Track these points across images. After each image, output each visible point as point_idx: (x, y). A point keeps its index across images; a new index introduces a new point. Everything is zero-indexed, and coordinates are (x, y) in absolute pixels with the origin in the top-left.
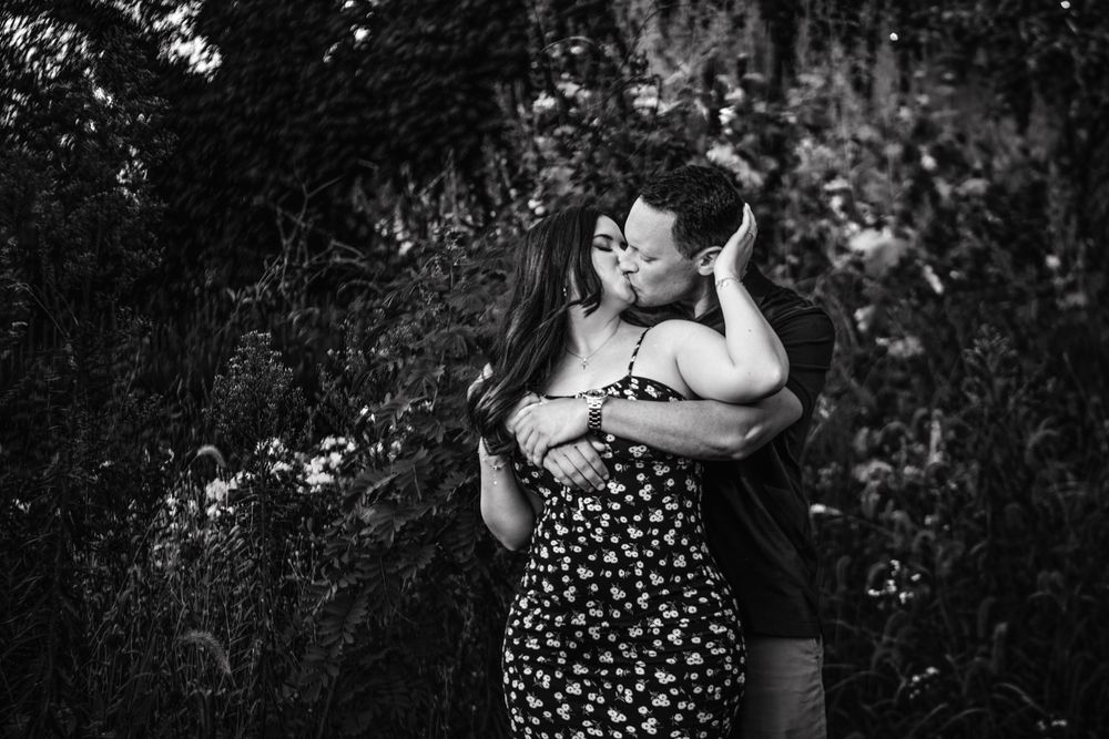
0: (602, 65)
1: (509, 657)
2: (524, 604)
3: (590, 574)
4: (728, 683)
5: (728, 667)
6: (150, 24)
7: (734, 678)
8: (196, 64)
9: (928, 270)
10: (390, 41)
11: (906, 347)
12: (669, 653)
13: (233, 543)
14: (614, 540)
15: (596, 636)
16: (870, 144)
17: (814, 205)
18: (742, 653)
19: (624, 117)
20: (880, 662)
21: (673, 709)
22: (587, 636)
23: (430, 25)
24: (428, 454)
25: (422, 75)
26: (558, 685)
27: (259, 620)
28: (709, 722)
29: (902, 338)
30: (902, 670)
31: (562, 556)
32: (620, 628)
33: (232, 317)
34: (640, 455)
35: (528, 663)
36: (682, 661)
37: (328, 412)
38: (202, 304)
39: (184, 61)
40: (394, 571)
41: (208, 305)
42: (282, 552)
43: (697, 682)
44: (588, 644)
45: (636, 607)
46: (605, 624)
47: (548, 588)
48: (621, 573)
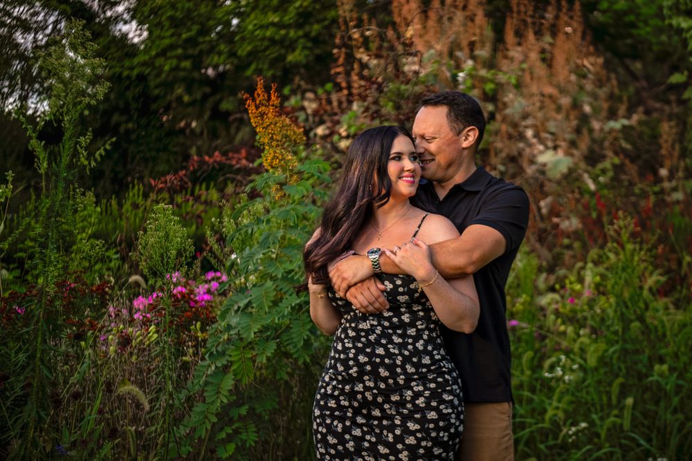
0: (385, 45)
1: (317, 412)
2: (327, 379)
3: (366, 359)
4: (452, 430)
5: (453, 421)
6: (104, 12)
7: (456, 428)
8: (132, 39)
9: (586, 176)
10: (251, 26)
11: (571, 224)
12: (416, 411)
13: (151, 337)
14: (384, 341)
15: (370, 398)
16: (551, 96)
17: (516, 134)
18: (462, 412)
19: (397, 76)
20: (551, 419)
21: (418, 446)
22: (364, 398)
23: (275, 15)
24: (273, 284)
25: (271, 48)
26: (347, 430)
27: (165, 384)
28: (440, 454)
29: (568, 218)
30: (565, 423)
31: (350, 349)
32: (386, 394)
33: (151, 196)
34: (404, 300)
35: (329, 416)
36: (424, 417)
37: (211, 256)
38: (133, 187)
39: (124, 36)
40: (250, 356)
41: (136, 187)
42: (180, 343)
43: (433, 429)
44: (365, 403)
45: (396, 383)
46: (375, 391)
47: (341, 368)
48: (386, 360)
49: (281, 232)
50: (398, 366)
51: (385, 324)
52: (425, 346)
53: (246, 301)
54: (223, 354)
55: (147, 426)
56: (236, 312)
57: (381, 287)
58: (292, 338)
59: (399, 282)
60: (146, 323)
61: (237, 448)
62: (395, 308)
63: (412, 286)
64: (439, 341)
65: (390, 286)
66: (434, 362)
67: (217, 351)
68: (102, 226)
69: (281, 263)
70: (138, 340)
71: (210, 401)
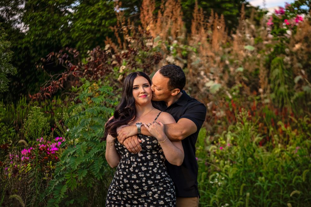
0: (138, 34)
1: (108, 202)
2: (112, 188)
3: (127, 181)
5: (171, 205)
6: (9, 18)
8: (22, 30)
9: (227, 92)
10: (78, 25)
11: (221, 114)
12: (154, 201)
13: (28, 169)
14: (137, 171)
15: (131, 197)
16: (211, 57)
17: (196, 73)
18: (175, 201)
19: (143, 48)
20: (213, 202)
22: (127, 197)
23: (90, 20)
24: (86, 143)
25: (87, 34)
27: (35, 191)
29: (219, 111)
30: (219, 204)
31: (121, 174)
32: (139, 195)
33: (30, 102)
34: (149, 148)
35: (113, 204)
36: (158, 203)
37: (57, 130)
39: (18, 29)
40: (75, 177)
41: (23, 99)
42: (42, 171)
44: (129, 199)
45: (143, 190)
46: (132, 195)
47: (117, 184)
48: (137, 181)
49: (90, 119)
50: (144, 183)
51: (139, 160)
52: (158, 171)
53: (74, 151)
54: (62, 176)
56: (69, 156)
58: (95, 168)
59: (148, 139)
60: (26, 162)
62: (144, 152)
64: (164, 168)
65: (143, 141)
66: (162, 178)
67: (60, 174)
68: (7, 116)
69: (90, 133)
70: (22, 170)
71: (56, 197)
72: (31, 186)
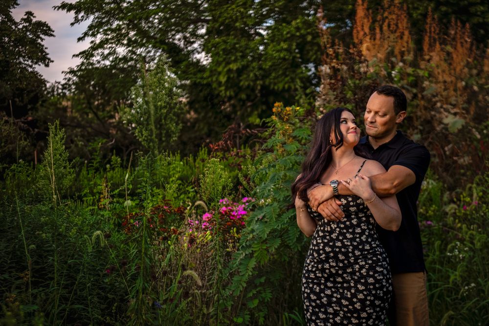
1: (304, 281)
2: (308, 262)
3: (330, 250)
4: (385, 290)
5: (384, 284)
6: (187, 48)
7: (387, 288)
8: (203, 62)
9: (474, 130)
10: (271, 51)
11: (464, 161)
12: (362, 278)
13: (207, 237)
14: (341, 238)
15: (334, 271)
16: (452, 82)
17: (429, 106)
18: (390, 278)
19: (353, 76)
20: (453, 282)
21: (366, 300)
22: (330, 272)
23: (285, 44)
24: (278, 204)
26: (322, 291)
27: (217, 265)
28: (380, 304)
29: (463, 157)
30: (462, 284)
31: (320, 243)
32: (344, 269)
34: (354, 210)
35: (311, 282)
36: (366, 281)
38: (202, 150)
39: (198, 61)
40: (265, 248)
41: (204, 149)
42: (225, 240)
43: (373, 289)
44: (331, 275)
45: (349, 262)
46: (337, 268)
47: (316, 255)
48: (343, 250)
49: (282, 173)
50: (350, 252)
51: (342, 226)
52: (367, 239)
53: (263, 215)
54: (250, 246)
55: (208, 290)
56: (257, 221)
57: (339, 202)
58: (289, 237)
59: (350, 199)
60: (205, 230)
61: (260, 302)
62: (348, 215)
63: (358, 202)
64: (375, 236)
65: (344, 202)
66: (372, 248)
67: (246, 245)
68: (185, 172)
69: (282, 191)
70: (201, 240)
71: (242, 274)
72: (212, 259)
